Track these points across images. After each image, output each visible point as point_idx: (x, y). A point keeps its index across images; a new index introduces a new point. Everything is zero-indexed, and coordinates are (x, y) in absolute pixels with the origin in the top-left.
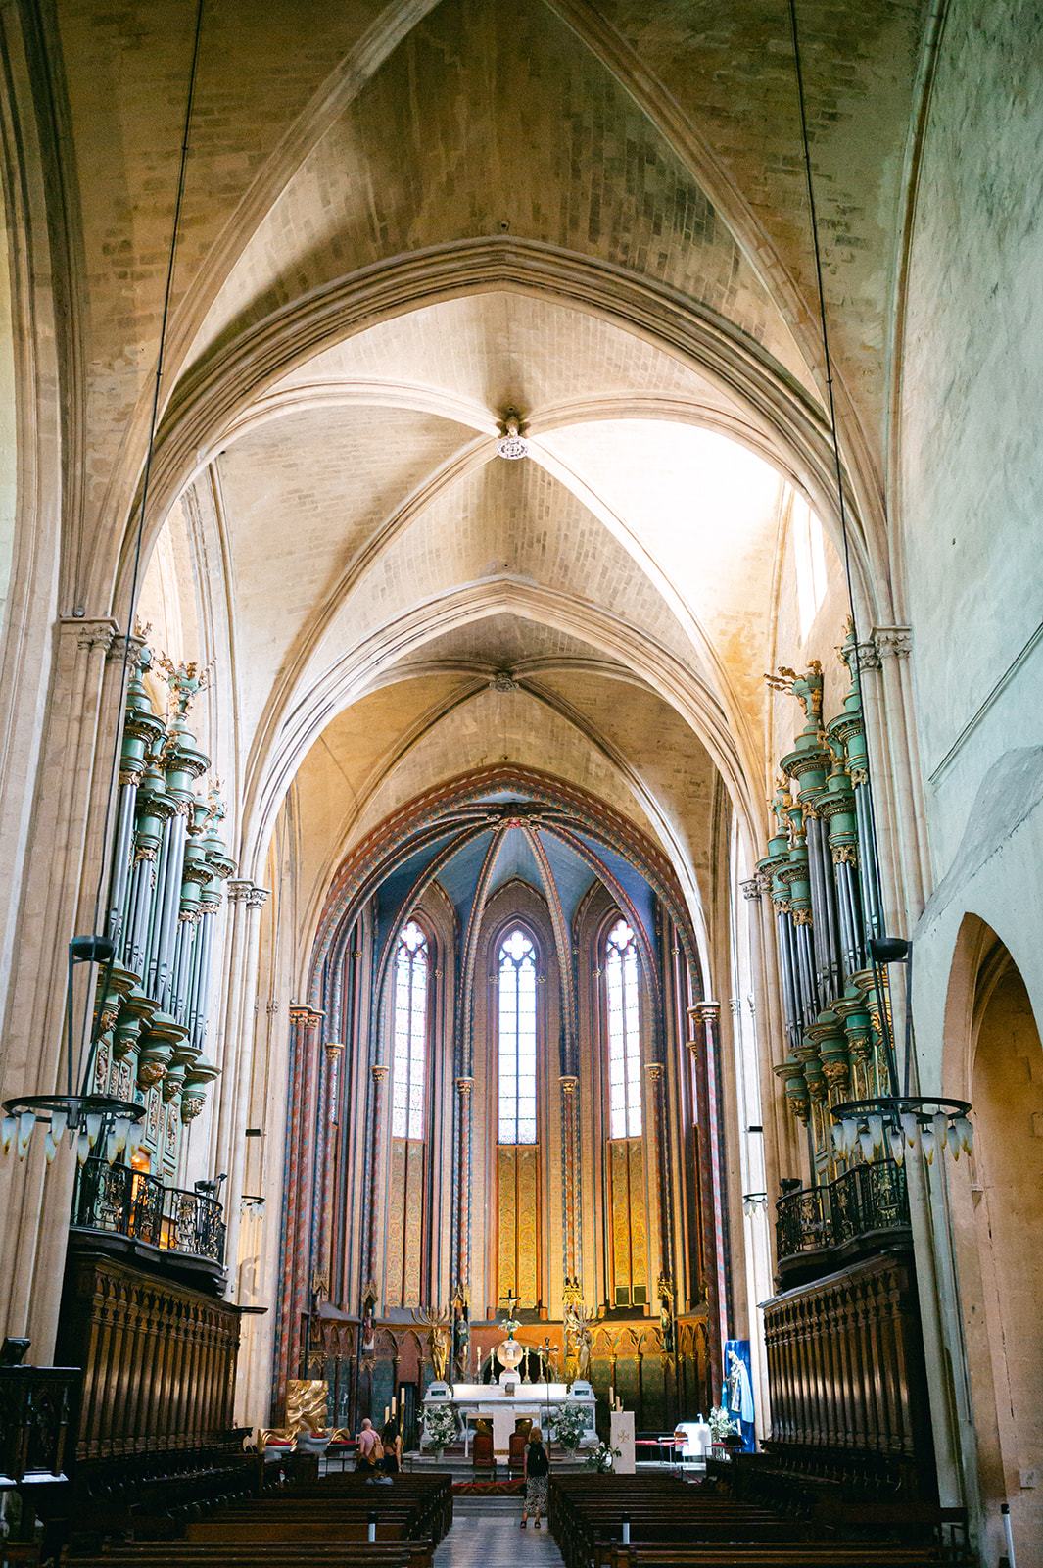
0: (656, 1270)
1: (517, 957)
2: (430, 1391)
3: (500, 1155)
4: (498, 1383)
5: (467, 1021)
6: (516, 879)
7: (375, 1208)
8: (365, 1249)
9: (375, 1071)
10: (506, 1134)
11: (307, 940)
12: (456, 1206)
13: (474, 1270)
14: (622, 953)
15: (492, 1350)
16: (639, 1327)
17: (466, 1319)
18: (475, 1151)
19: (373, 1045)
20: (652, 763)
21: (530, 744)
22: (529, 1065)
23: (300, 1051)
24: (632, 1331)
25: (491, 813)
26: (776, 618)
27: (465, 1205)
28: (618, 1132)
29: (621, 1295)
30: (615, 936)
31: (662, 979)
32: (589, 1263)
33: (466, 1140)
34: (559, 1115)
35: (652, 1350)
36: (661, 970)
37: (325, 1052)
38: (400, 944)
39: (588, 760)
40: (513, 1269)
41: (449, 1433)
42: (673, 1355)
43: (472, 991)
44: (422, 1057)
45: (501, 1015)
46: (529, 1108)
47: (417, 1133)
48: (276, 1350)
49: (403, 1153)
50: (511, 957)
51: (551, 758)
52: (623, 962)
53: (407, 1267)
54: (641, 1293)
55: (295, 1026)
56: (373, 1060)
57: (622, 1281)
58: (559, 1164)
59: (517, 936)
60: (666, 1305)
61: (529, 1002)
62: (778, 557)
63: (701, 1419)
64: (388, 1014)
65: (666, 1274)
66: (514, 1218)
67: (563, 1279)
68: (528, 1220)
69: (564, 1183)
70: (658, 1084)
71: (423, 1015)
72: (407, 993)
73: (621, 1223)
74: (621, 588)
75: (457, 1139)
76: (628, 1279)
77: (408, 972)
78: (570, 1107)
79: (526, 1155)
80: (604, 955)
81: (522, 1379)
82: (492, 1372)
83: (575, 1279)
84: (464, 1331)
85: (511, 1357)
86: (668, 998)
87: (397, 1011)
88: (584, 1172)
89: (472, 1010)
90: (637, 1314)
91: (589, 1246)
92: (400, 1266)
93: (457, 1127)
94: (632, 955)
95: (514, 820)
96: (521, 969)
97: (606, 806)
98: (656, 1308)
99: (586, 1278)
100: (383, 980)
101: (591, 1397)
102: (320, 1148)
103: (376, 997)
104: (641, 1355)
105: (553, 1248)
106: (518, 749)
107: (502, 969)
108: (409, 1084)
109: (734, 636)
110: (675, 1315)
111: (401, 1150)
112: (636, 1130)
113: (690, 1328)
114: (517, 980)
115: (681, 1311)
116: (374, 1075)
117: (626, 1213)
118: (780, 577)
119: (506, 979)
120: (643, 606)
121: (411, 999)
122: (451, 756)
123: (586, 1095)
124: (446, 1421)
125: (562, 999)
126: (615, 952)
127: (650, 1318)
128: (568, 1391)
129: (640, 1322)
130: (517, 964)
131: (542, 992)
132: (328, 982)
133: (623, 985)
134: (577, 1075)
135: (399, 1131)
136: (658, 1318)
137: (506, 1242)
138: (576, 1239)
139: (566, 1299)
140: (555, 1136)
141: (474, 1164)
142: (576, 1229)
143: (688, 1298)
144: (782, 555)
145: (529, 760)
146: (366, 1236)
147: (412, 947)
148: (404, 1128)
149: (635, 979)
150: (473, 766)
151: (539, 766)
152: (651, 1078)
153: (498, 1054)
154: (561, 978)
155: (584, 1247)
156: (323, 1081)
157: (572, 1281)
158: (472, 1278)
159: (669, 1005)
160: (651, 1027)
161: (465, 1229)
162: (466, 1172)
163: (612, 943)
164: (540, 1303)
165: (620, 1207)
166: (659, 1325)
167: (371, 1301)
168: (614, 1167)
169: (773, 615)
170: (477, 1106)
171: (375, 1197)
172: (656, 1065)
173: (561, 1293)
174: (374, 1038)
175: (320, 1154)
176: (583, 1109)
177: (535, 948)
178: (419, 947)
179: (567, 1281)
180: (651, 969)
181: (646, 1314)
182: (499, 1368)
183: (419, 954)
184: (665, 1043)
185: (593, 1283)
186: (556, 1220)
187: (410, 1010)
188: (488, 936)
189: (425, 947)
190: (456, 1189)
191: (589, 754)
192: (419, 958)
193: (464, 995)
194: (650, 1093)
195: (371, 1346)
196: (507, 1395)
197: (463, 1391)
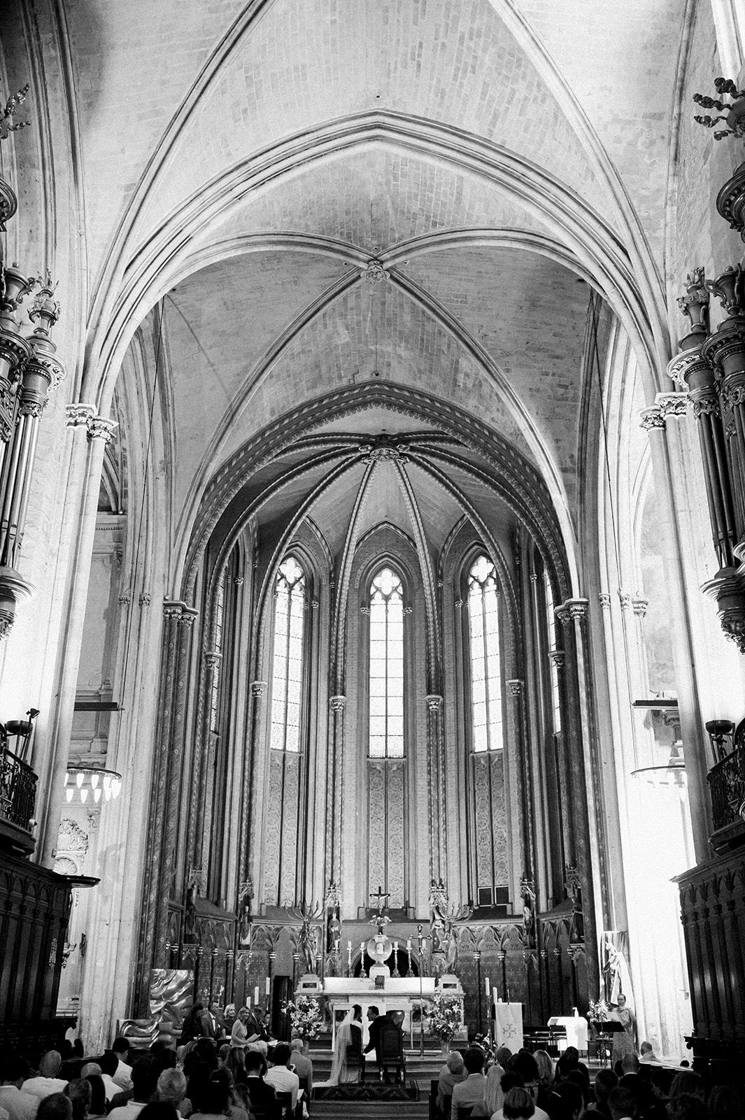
0: (519, 871)
1: (387, 592)
2: (301, 983)
3: (370, 768)
4: (368, 976)
5: (340, 646)
6: (386, 522)
7: (253, 812)
8: (243, 850)
9: (254, 686)
10: (376, 748)
11: (182, 541)
12: (330, 813)
13: (346, 873)
14: (483, 585)
15: (363, 944)
16: (502, 925)
17: (338, 917)
18: (347, 763)
19: (253, 662)
20: (521, 365)
21: (400, 357)
22: (397, 687)
23: (173, 646)
24: (496, 930)
25: (363, 443)
26: (680, 115)
27: (337, 812)
28: (480, 745)
29: (485, 895)
30: (475, 571)
31: (521, 605)
32: (454, 866)
33: (339, 752)
34: (425, 731)
35: (515, 947)
36: (520, 596)
37: (204, 660)
38: (279, 577)
39: (456, 370)
40: (383, 872)
41: (315, 1025)
42: (536, 951)
43: (346, 619)
44: (299, 678)
45: (372, 643)
46: (397, 726)
47: (294, 746)
48: (141, 938)
49: (281, 764)
50: (380, 591)
51: (420, 371)
52: (483, 593)
53: (283, 868)
54: (503, 894)
55: (168, 622)
56: (252, 676)
57: (486, 883)
58: (425, 775)
59: (387, 573)
60: (528, 903)
61: (397, 631)
62: (685, 38)
63: (577, 1013)
64: (267, 636)
65: (529, 875)
66: (383, 825)
67: (428, 881)
68: (396, 828)
69: (430, 792)
70: (518, 699)
71: (300, 641)
72: (286, 621)
73: (483, 829)
74: (502, 109)
75: (331, 751)
76: (491, 881)
77: (286, 602)
78: (436, 724)
79: (395, 768)
80: (466, 588)
81: (391, 973)
82: (362, 966)
83: (441, 880)
84: (337, 929)
85: (380, 951)
86: (527, 620)
87: (276, 636)
88: (449, 783)
89: (345, 637)
90: (500, 913)
91: (453, 850)
92: (277, 867)
93: (331, 741)
94: (492, 586)
95: (385, 451)
96: (389, 603)
97: (473, 420)
98: (519, 906)
99: (451, 880)
100: (263, 605)
101: (459, 990)
102: (198, 750)
103: (256, 620)
104: (505, 952)
105: (420, 852)
106: (389, 365)
107: (372, 602)
108: (287, 702)
109: (630, 144)
110: (538, 913)
111: (279, 762)
112: (498, 743)
113: (553, 925)
114: (387, 610)
115: (543, 908)
116: (253, 691)
117: (489, 819)
118: (685, 63)
119: (377, 611)
120: (526, 130)
121: (289, 626)
122: (324, 368)
123: (450, 712)
124: (312, 1013)
125: (427, 627)
126: (476, 585)
127: (513, 917)
128: (436, 985)
129: (504, 921)
130: (387, 598)
131: (408, 620)
132: (209, 597)
133: (484, 614)
134: (442, 695)
135: (276, 743)
136: (521, 916)
137: (377, 846)
138: (442, 844)
139: (432, 900)
140: (422, 749)
141: (346, 776)
142: (441, 834)
143: (551, 895)
144: (690, 34)
145: (400, 376)
146: (244, 838)
147: (291, 581)
148: (282, 742)
149: (496, 607)
150: (344, 382)
151: (409, 382)
152: (511, 694)
153: (368, 677)
154: (426, 608)
155: (450, 851)
156: (202, 687)
157: (438, 882)
158: (344, 880)
159: (528, 626)
160: (510, 648)
161: (337, 834)
162: (338, 783)
163: (474, 577)
164: (407, 903)
165: (482, 814)
166: (521, 923)
167: (247, 900)
168: (477, 779)
169: (676, 111)
170: (351, 721)
171: (253, 801)
172: (517, 681)
173: (427, 894)
174: (253, 656)
175: (197, 755)
176: (447, 725)
177: (403, 582)
178: (297, 581)
179: (433, 882)
180: (510, 595)
181: (509, 912)
182: (370, 962)
183: (297, 587)
184: (525, 660)
185: (457, 884)
186: (423, 827)
187: (289, 636)
188: (359, 572)
189: (302, 581)
190: (330, 797)
191: (457, 362)
192: (298, 592)
193: (338, 622)
194: (511, 707)
195: (247, 941)
196: (376, 988)
197: (334, 985)
